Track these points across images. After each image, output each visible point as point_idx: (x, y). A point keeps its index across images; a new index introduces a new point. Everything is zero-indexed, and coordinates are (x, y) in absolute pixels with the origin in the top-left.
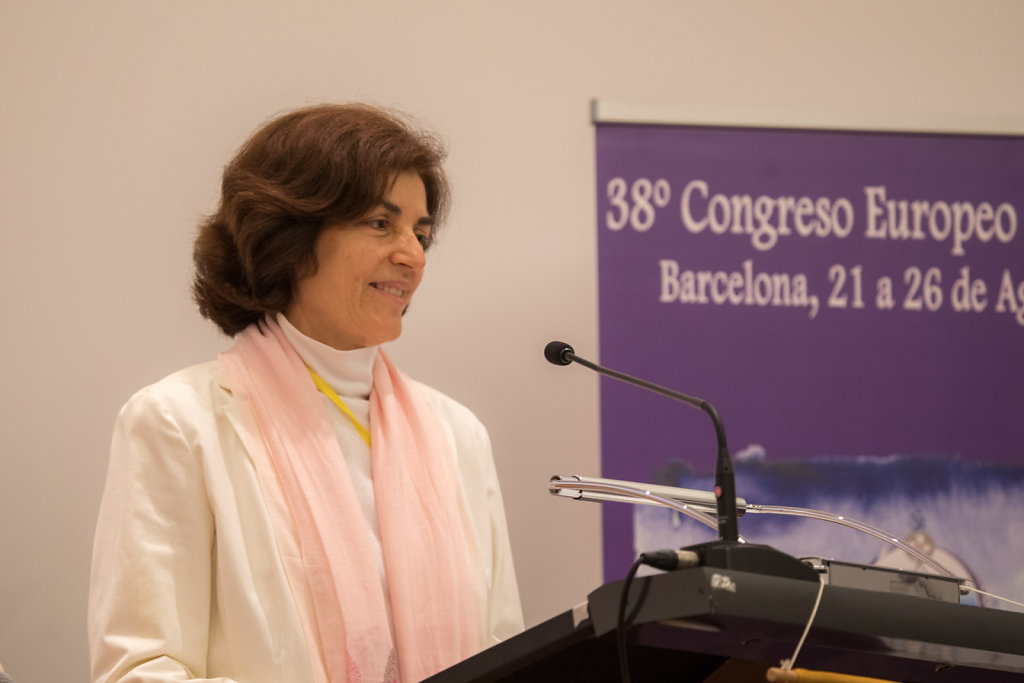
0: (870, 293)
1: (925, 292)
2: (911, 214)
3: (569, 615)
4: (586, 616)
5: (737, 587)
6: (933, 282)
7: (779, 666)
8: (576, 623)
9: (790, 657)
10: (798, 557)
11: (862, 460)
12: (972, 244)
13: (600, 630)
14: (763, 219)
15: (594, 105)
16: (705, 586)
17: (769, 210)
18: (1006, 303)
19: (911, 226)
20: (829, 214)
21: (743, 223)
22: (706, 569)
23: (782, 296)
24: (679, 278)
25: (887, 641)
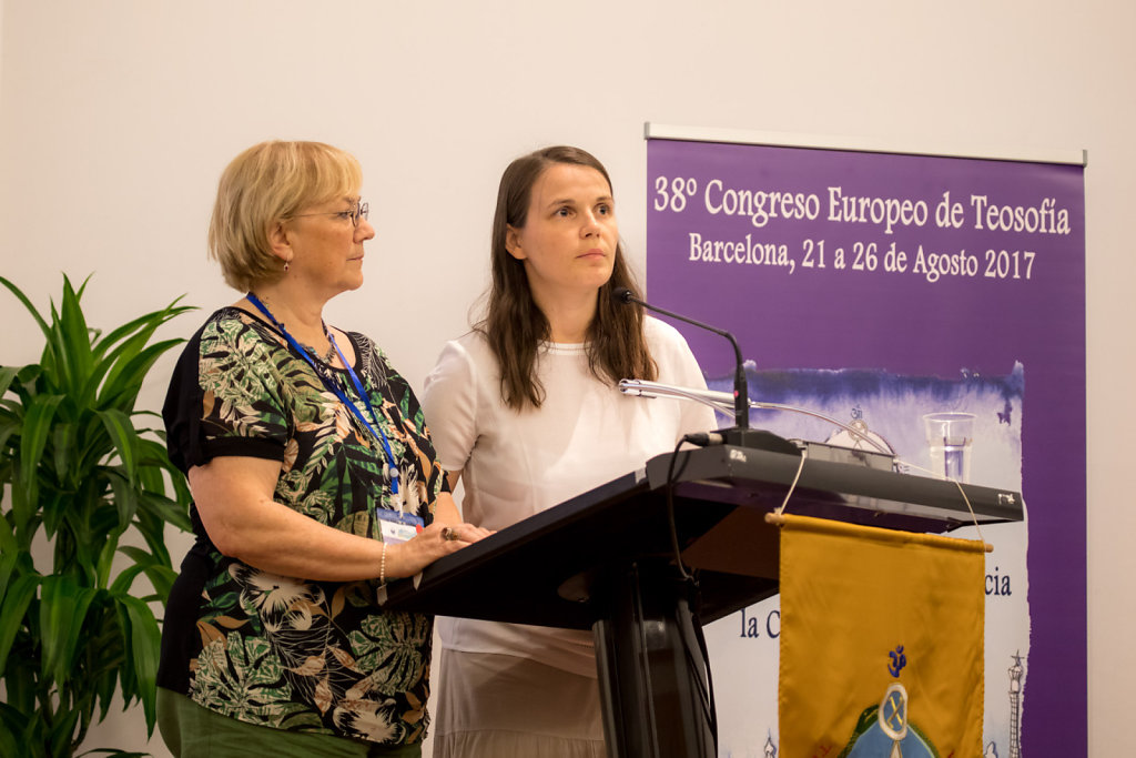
0: (830, 258)
1: (866, 259)
2: (858, 205)
3: (633, 475)
4: (644, 476)
5: (748, 459)
6: (872, 252)
7: (773, 512)
8: (638, 481)
9: (780, 505)
10: (787, 438)
11: (821, 370)
12: (898, 227)
13: (653, 486)
14: (760, 206)
15: (647, 126)
16: (725, 459)
17: (764, 201)
18: (920, 267)
19: (858, 214)
20: (804, 204)
21: (746, 209)
22: (727, 446)
23: (771, 260)
24: (701, 245)
25: (844, 496)
